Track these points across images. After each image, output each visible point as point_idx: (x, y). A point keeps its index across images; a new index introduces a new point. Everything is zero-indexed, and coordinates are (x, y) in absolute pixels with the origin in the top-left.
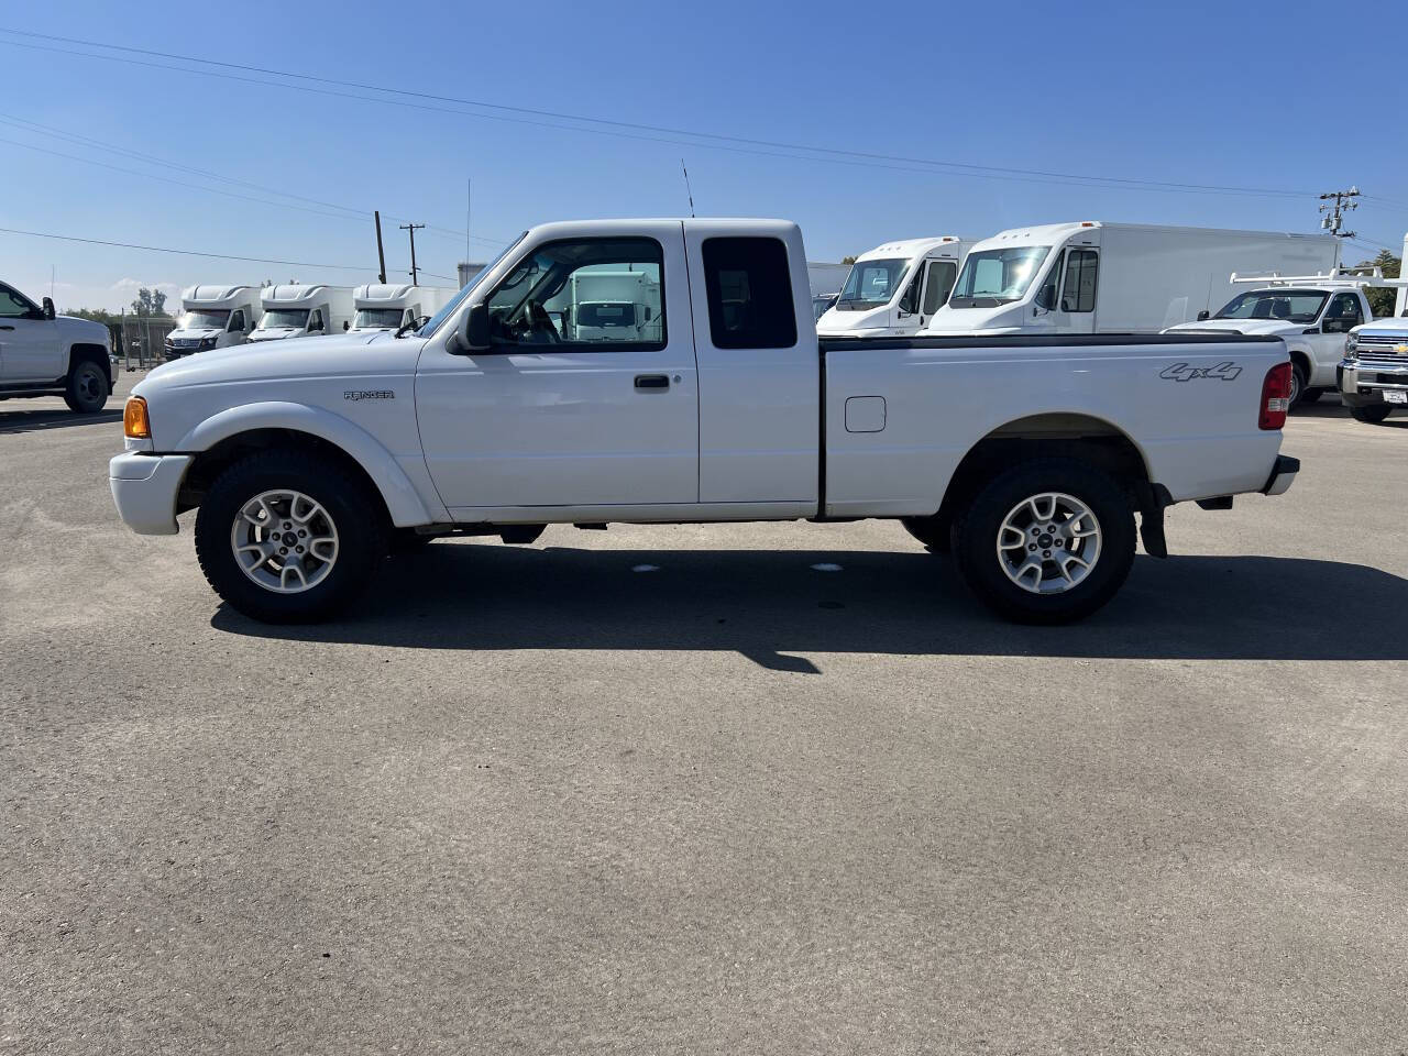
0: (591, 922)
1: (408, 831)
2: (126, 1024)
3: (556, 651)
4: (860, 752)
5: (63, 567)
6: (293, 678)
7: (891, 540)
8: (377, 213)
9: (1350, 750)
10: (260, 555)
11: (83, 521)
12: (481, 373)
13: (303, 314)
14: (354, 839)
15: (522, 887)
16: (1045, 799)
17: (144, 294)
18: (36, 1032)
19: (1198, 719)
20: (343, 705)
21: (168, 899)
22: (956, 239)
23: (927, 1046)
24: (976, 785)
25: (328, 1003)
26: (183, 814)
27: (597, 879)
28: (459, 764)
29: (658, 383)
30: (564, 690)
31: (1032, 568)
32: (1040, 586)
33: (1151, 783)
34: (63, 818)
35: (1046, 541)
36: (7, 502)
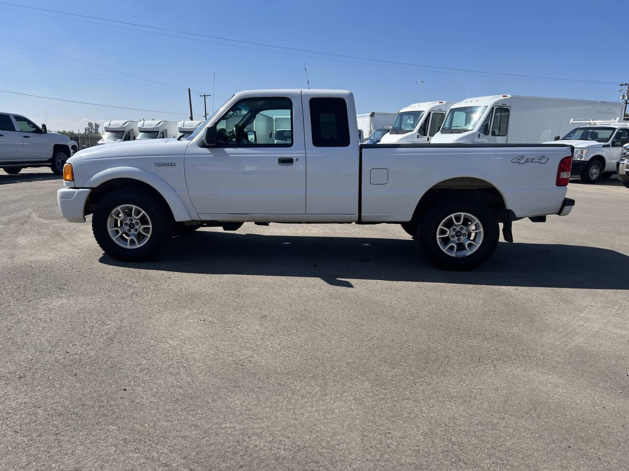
0: (236, 381)
1: (166, 344)
2: (40, 412)
3: (241, 276)
4: (363, 320)
5: (41, 237)
6: (129, 283)
7: (397, 234)
8: (189, 89)
9: (581, 326)
10: (119, 232)
11: (52, 218)
12: (213, 156)
13: (156, 133)
14: (144, 346)
15: (209, 367)
16: (440, 341)
17: (90, 124)
18: (4, 413)
19: (516, 311)
20: (148, 295)
21: (64, 366)
22: (445, 102)
23: (365, 434)
24: (410, 334)
25: (122, 407)
26: (75, 334)
27: (241, 365)
28: (192, 319)
29: (288, 161)
30: (242, 291)
31: (452, 246)
32: (455, 254)
33: (488, 336)
34: (27, 334)
35: (459, 234)
36: (21, 210)
